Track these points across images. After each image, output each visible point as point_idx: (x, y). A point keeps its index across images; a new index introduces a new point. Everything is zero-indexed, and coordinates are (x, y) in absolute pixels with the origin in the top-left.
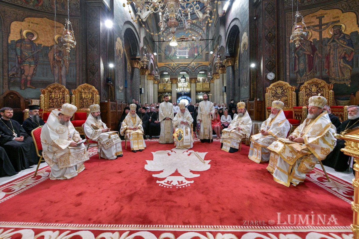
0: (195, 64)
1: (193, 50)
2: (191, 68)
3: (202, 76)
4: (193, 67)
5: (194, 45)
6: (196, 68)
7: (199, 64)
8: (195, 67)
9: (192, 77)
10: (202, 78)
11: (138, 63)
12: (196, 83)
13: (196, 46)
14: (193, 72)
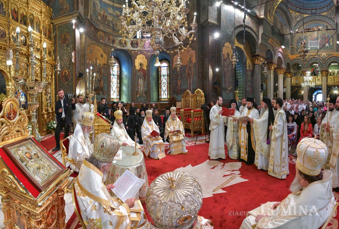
0: (326, 55)
1: (324, 40)
2: (322, 59)
3: (337, 68)
4: (324, 58)
5: (325, 35)
6: (327, 59)
7: (329, 55)
8: (325, 58)
9: (323, 69)
10: (337, 70)
11: (258, 59)
12: (327, 76)
13: (328, 36)
14: (324, 63)
